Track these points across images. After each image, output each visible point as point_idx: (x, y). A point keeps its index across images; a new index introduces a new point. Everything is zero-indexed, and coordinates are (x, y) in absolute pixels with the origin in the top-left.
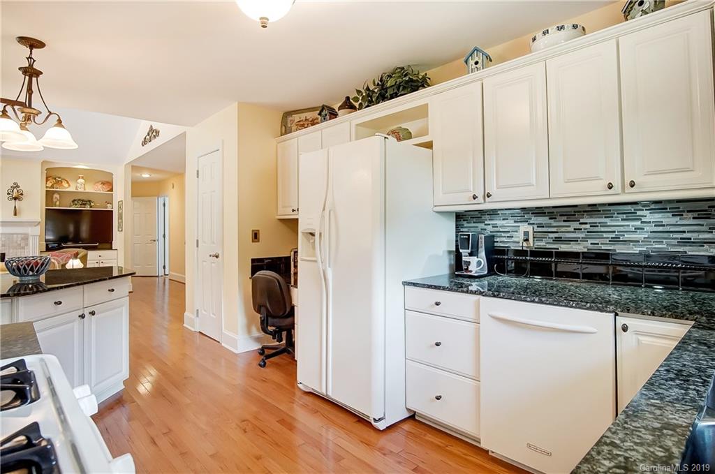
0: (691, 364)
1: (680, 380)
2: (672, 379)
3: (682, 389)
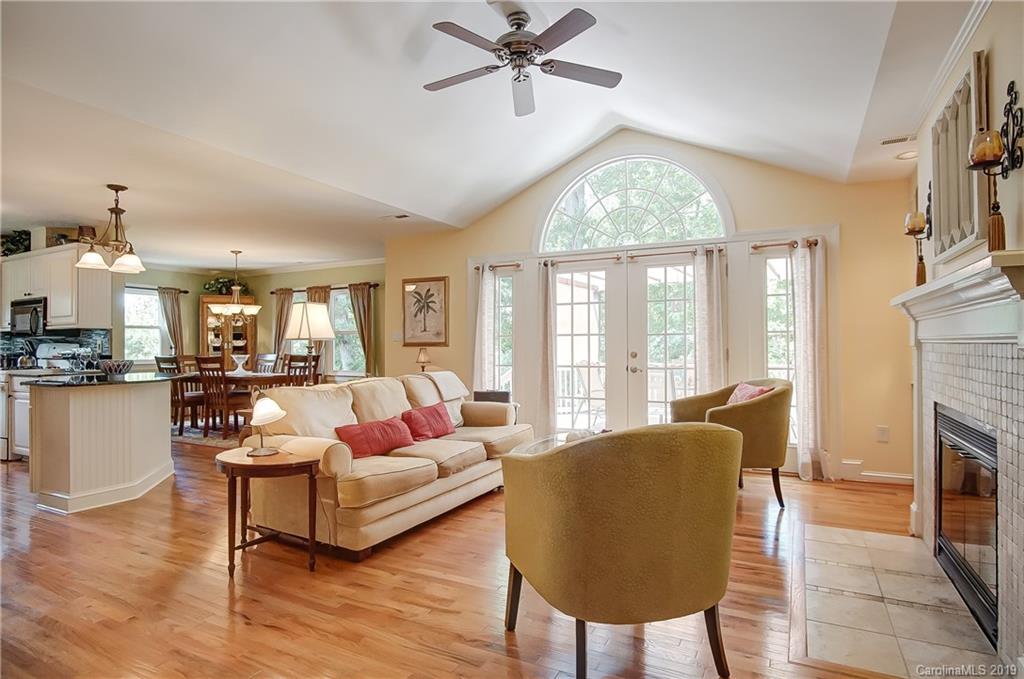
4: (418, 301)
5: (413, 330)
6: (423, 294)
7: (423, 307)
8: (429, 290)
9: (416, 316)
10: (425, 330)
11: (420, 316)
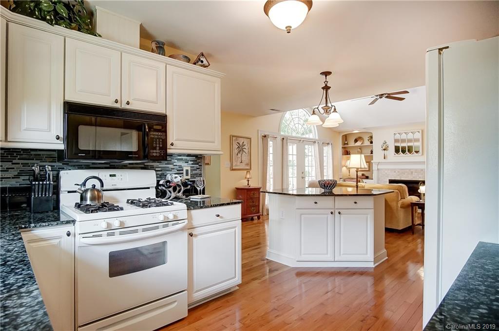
0: (15, 310)
1: (14, 289)
2: (20, 287)
3: (9, 284)
4: (239, 147)
5: (236, 162)
6: (241, 144)
7: (241, 150)
8: (243, 142)
9: (237, 155)
10: (241, 162)
11: (239, 155)
